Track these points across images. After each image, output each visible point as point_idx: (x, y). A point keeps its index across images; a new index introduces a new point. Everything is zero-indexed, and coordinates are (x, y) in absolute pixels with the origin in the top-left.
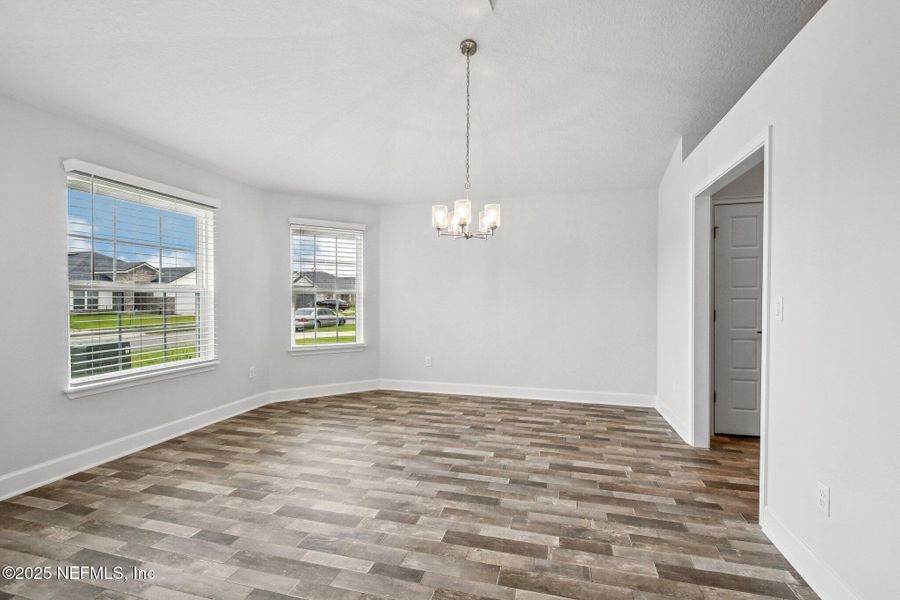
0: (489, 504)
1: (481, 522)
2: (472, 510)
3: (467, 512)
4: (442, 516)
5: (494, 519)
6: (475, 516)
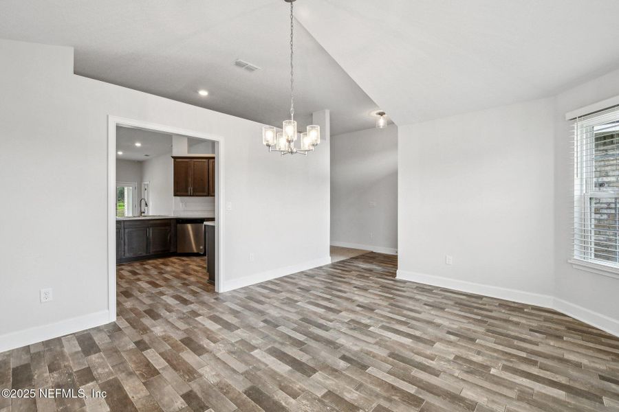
0: (398, 355)
1: (409, 346)
2: (412, 354)
3: (416, 354)
4: (436, 356)
5: (399, 345)
6: (412, 350)
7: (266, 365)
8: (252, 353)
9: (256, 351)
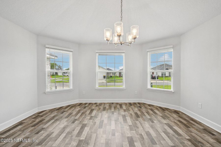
7: (131, 120)
8: (132, 124)
9: (130, 124)
